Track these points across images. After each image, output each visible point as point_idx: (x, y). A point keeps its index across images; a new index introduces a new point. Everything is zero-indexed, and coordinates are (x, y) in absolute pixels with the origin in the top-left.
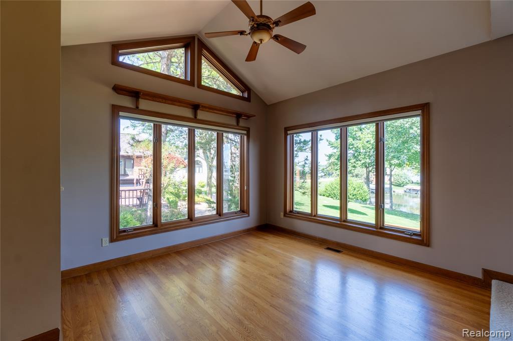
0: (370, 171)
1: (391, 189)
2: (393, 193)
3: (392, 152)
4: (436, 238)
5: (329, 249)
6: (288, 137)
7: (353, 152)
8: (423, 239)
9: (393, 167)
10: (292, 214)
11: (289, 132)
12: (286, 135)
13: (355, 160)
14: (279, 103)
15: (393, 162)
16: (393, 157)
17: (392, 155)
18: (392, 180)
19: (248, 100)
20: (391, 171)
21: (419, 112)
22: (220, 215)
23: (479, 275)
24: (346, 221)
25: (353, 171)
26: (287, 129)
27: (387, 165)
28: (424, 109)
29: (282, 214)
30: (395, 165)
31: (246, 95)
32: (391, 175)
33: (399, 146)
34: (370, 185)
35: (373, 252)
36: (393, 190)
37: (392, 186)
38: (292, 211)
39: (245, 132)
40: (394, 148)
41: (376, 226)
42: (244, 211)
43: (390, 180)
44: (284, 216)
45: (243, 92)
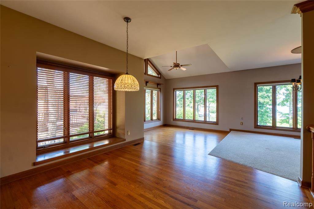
0: (199, 105)
1: (209, 114)
2: (210, 117)
3: (210, 94)
4: (220, 123)
5: (190, 129)
6: (175, 92)
7: (190, 94)
8: (216, 123)
9: (210, 102)
10: (176, 120)
11: (175, 90)
12: (174, 91)
13: (191, 99)
14: (171, 79)
15: (210, 100)
16: (210, 97)
17: (210, 96)
18: (210, 110)
19: (160, 78)
20: (209, 104)
21: (216, 88)
22: (152, 120)
23: (229, 130)
24: (195, 120)
25: (190, 105)
26: (174, 89)
27: (207, 102)
28: (217, 87)
29: (172, 120)
30: (211, 102)
31: (159, 76)
32: (209, 107)
33: (213, 92)
34: (199, 112)
35: (203, 129)
36: (210, 115)
37: (210, 113)
38: (176, 119)
39: (159, 90)
40: (211, 93)
41: (204, 121)
42: (158, 119)
43: (209, 109)
44: (173, 120)
45: (158, 75)
